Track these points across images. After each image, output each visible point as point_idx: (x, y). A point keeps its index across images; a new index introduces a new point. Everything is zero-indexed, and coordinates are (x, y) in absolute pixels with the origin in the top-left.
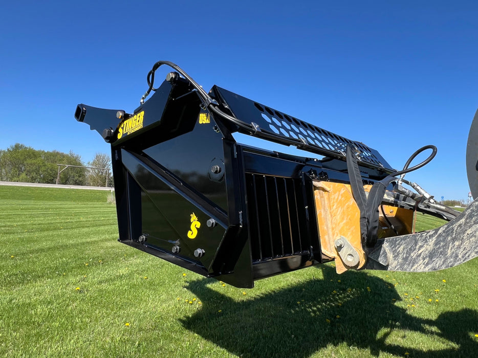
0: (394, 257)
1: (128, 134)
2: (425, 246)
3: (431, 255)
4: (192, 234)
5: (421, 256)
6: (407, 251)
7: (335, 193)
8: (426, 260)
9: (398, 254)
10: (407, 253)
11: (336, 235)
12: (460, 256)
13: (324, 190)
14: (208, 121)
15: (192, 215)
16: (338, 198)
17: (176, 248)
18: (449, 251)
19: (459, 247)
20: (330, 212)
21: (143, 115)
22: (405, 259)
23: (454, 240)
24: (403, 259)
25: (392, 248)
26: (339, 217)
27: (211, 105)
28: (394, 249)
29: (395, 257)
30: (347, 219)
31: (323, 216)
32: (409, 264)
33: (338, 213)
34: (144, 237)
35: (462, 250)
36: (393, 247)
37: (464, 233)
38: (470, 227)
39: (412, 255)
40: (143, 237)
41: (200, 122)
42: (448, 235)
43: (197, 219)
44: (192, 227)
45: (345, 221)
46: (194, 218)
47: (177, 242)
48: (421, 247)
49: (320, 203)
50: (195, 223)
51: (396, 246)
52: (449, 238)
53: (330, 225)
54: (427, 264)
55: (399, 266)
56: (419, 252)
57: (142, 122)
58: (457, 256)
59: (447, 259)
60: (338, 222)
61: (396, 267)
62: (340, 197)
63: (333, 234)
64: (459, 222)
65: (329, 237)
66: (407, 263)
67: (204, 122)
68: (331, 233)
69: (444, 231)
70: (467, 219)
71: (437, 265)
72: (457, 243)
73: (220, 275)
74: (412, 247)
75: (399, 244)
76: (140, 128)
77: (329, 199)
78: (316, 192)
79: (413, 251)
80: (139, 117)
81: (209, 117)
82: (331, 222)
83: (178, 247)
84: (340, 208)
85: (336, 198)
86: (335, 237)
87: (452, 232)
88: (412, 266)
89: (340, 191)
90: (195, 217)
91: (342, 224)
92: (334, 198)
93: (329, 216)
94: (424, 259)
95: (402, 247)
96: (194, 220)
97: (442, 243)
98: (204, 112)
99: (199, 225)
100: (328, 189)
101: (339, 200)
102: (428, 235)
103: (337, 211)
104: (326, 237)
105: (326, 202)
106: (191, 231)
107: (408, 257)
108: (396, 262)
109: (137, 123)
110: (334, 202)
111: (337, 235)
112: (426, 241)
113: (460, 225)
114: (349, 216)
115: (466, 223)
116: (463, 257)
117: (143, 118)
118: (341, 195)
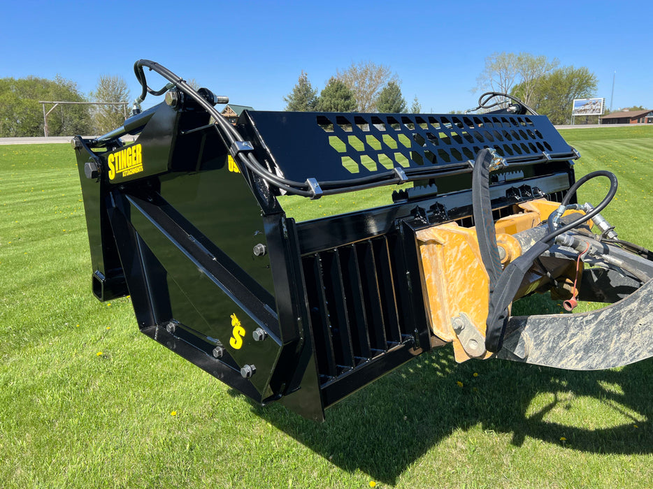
0: (536, 345)
1: (124, 175)
2: (580, 334)
3: (587, 349)
4: (236, 343)
5: (574, 348)
6: (554, 339)
7: (452, 247)
8: (580, 355)
9: (542, 341)
10: (553, 342)
11: (454, 309)
12: (627, 354)
13: (435, 242)
15: (232, 316)
16: (456, 256)
17: (218, 352)
18: (612, 345)
19: (626, 342)
20: (446, 276)
21: (140, 149)
22: (551, 350)
23: (620, 330)
24: (548, 349)
26: (458, 283)
27: (240, 153)
28: (536, 334)
29: (538, 345)
30: (469, 287)
31: (433, 283)
32: (556, 357)
33: (457, 277)
35: (630, 346)
36: (535, 332)
37: (635, 323)
38: (644, 315)
39: (561, 345)
40: (172, 326)
41: (230, 170)
42: (612, 323)
43: (240, 324)
45: (466, 291)
46: (235, 321)
47: (219, 342)
48: (574, 335)
49: (428, 264)
51: (538, 331)
52: (614, 328)
53: (445, 294)
54: (581, 360)
55: (542, 359)
56: (571, 342)
57: (141, 160)
58: (622, 353)
59: (608, 355)
60: (457, 290)
61: (537, 359)
62: (460, 255)
63: (450, 308)
64: (630, 307)
65: (443, 312)
66: (554, 355)
67: (236, 171)
68: (446, 305)
69: (607, 318)
70: (641, 303)
71: (595, 362)
72: (624, 336)
74: (561, 334)
75: (543, 328)
76: (139, 170)
77: (443, 255)
78: (423, 249)
79: (563, 340)
80: (135, 151)
82: (447, 290)
83: (221, 349)
84: (460, 271)
85: (454, 254)
86: (452, 311)
87: (619, 320)
88: (560, 360)
89: (459, 246)
90: (237, 320)
91: (462, 294)
92: (451, 255)
93: (444, 280)
94: (577, 352)
95: (547, 332)
96: (237, 324)
97: (603, 334)
99: (243, 332)
100: (441, 240)
101: (458, 259)
102: (585, 319)
103: (456, 275)
104: (440, 313)
105: (439, 260)
106: (234, 337)
107: (556, 347)
108: (539, 352)
109: (134, 162)
110: (450, 261)
111: (456, 309)
112: (580, 327)
113: (630, 311)
114: (473, 284)
115: (639, 309)
116: (630, 355)
118: (462, 252)
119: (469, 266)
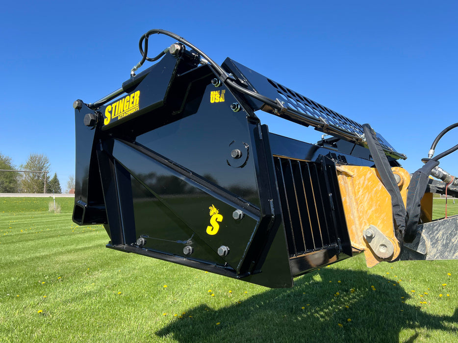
0: (432, 244)
1: (119, 118)
4: (213, 229)
6: (447, 237)
7: (360, 177)
9: (437, 240)
10: (447, 239)
11: (363, 225)
13: (347, 175)
14: (222, 100)
15: (210, 208)
16: (364, 183)
17: (188, 249)
20: (356, 199)
21: (138, 95)
22: (445, 246)
24: (443, 245)
25: (429, 235)
26: (366, 203)
27: (228, 80)
28: (432, 236)
29: (434, 244)
30: (376, 206)
31: (348, 204)
32: (450, 251)
33: (366, 199)
34: (143, 239)
36: (431, 234)
39: (453, 240)
40: (141, 240)
41: (212, 101)
43: (218, 212)
44: (213, 221)
45: (373, 209)
46: (213, 210)
47: (189, 241)
49: (344, 190)
50: (216, 217)
51: (433, 232)
53: (356, 214)
55: (438, 254)
57: (138, 103)
60: (366, 209)
61: (435, 255)
62: (366, 182)
63: (361, 224)
65: (356, 227)
66: (448, 250)
67: (217, 101)
68: (357, 222)
73: (249, 275)
74: (452, 231)
75: (437, 230)
76: (135, 110)
77: (353, 184)
78: (339, 177)
79: (454, 236)
80: (133, 97)
81: (223, 95)
82: (358, 211)
83: (191, 248)
84: (367, 194)
85: (362, 182)
86: (362, 227)
88: (454, 253)
89: (365, 175)
90: (215, 209)
91: (370, 212)
92: (360, 183)
93: (355, 203)
95: (441, 232)
96: (214, 213)
98: (215, 90)
99: (220, 218)
100: (351, 173)
101: (365, 185)
103: (364, 198)
104: (353, 227)
105: (350, 188)
106: (211, 225)
107: (449, 243)
108: (435, 250)
109: (131, 105)
110: (359, 188)
111: (365, 224)
114: (379, 202)
117: (138, 99)
118: (368, 179)
119: (375, 189)
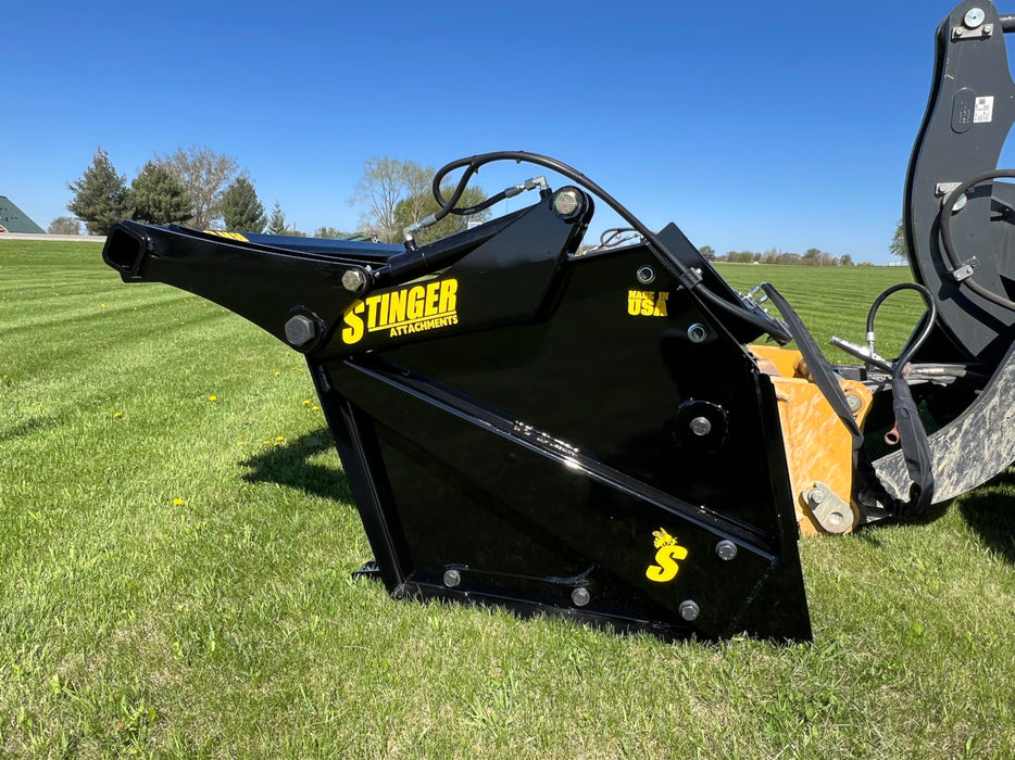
2: (947, 455)
3: (961, 467)
5: (945, 474)
7: (800, 403)
8: (954, 478)
12: (1004, 455)
16: (806, 413)
18: (986, 452)
19: (999, 442)
23: (989, 433)
30: (824, 449)
35: (1004, 444)
37: (1002, 418)
38: (1009, 406)
42: (979, 429)
45: (820, 455)
48: (941, 459)
52: (982, 433)
54: (958, 482)
56: (940, 469)
57: (453, 305)
58: (999, 456)
59: (985, 464)
62: (811, 411)
64: (991, 405)
69: (971, 425)
70: (1001, 395)
71: (973, 478)
72: (995, 437)
84: (811, 430)
87: (984, 422)
89: (810, 400)
91: (814, 459)
92: (798, 413)
94: (950, 476)
97: (972, 444)
100: (786, 397)
101: (808, 417)
102: (948, 437)
103: (804, 437)
109: (431, 310)
110: (797, 421)
112: (946, 447)
113: (993, 409)
114: (830, 445)
115: (1002, 402)
116: (1008, 454)
117: (453, 300)
119: (825, 423)
